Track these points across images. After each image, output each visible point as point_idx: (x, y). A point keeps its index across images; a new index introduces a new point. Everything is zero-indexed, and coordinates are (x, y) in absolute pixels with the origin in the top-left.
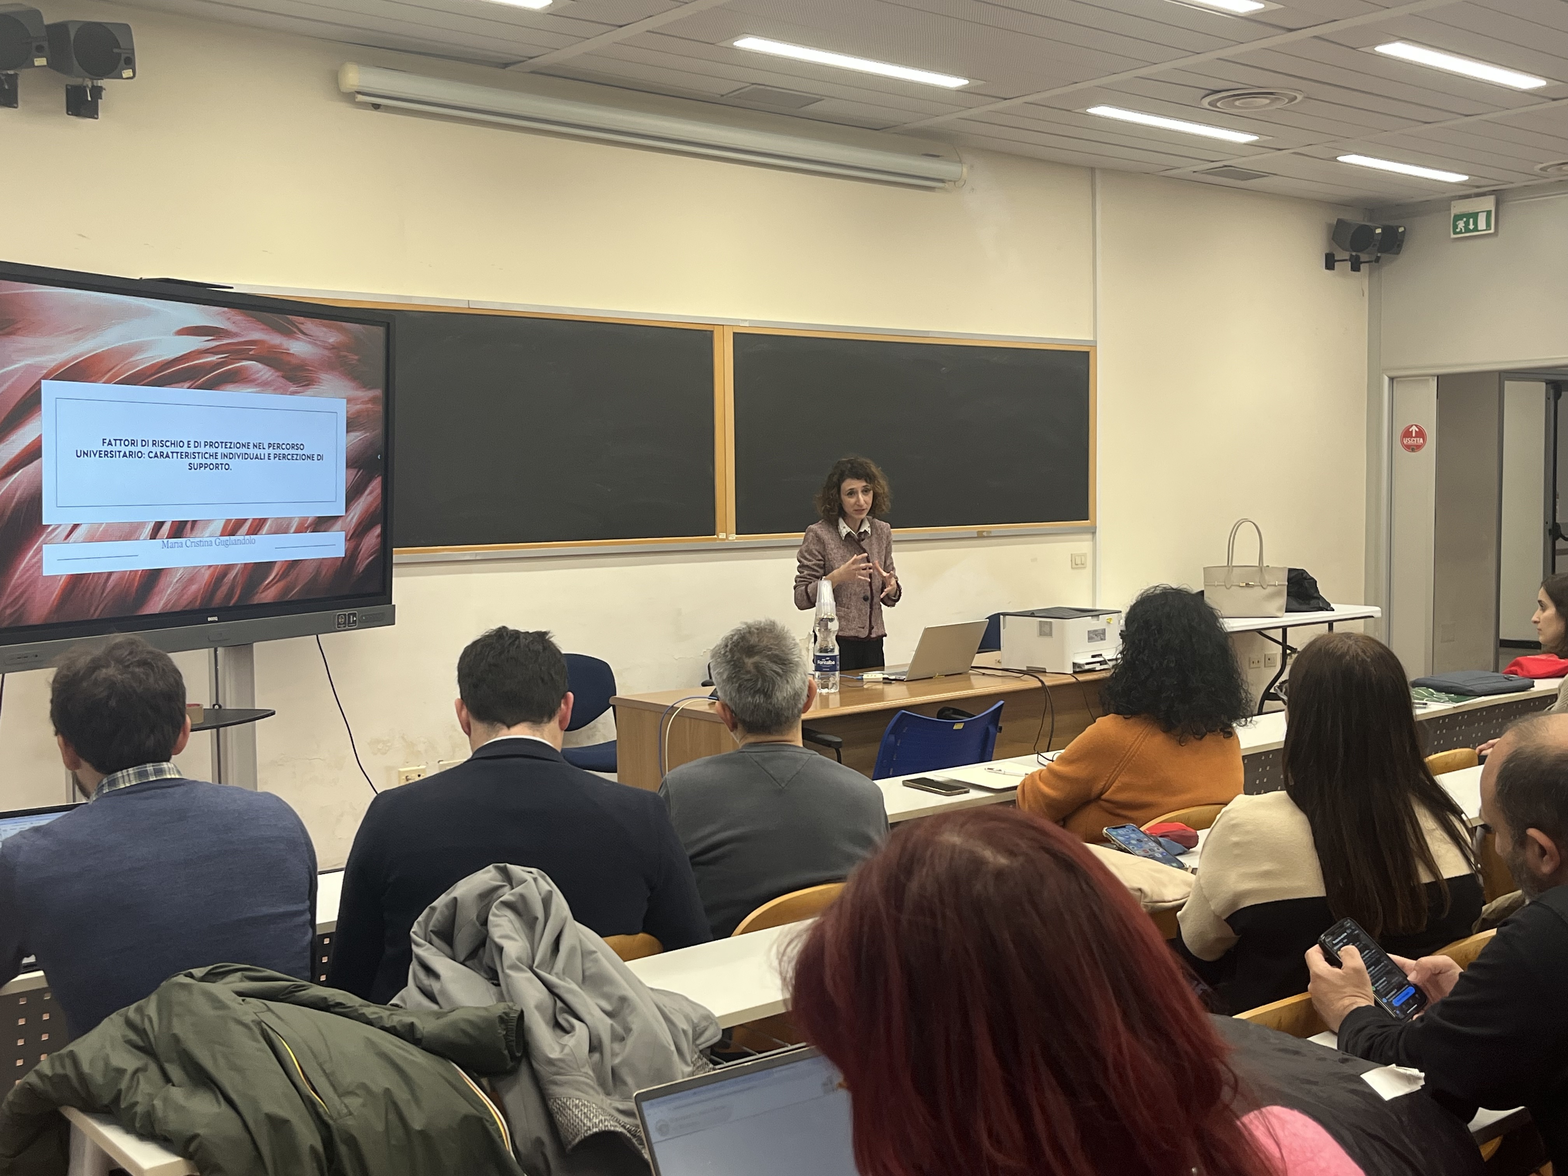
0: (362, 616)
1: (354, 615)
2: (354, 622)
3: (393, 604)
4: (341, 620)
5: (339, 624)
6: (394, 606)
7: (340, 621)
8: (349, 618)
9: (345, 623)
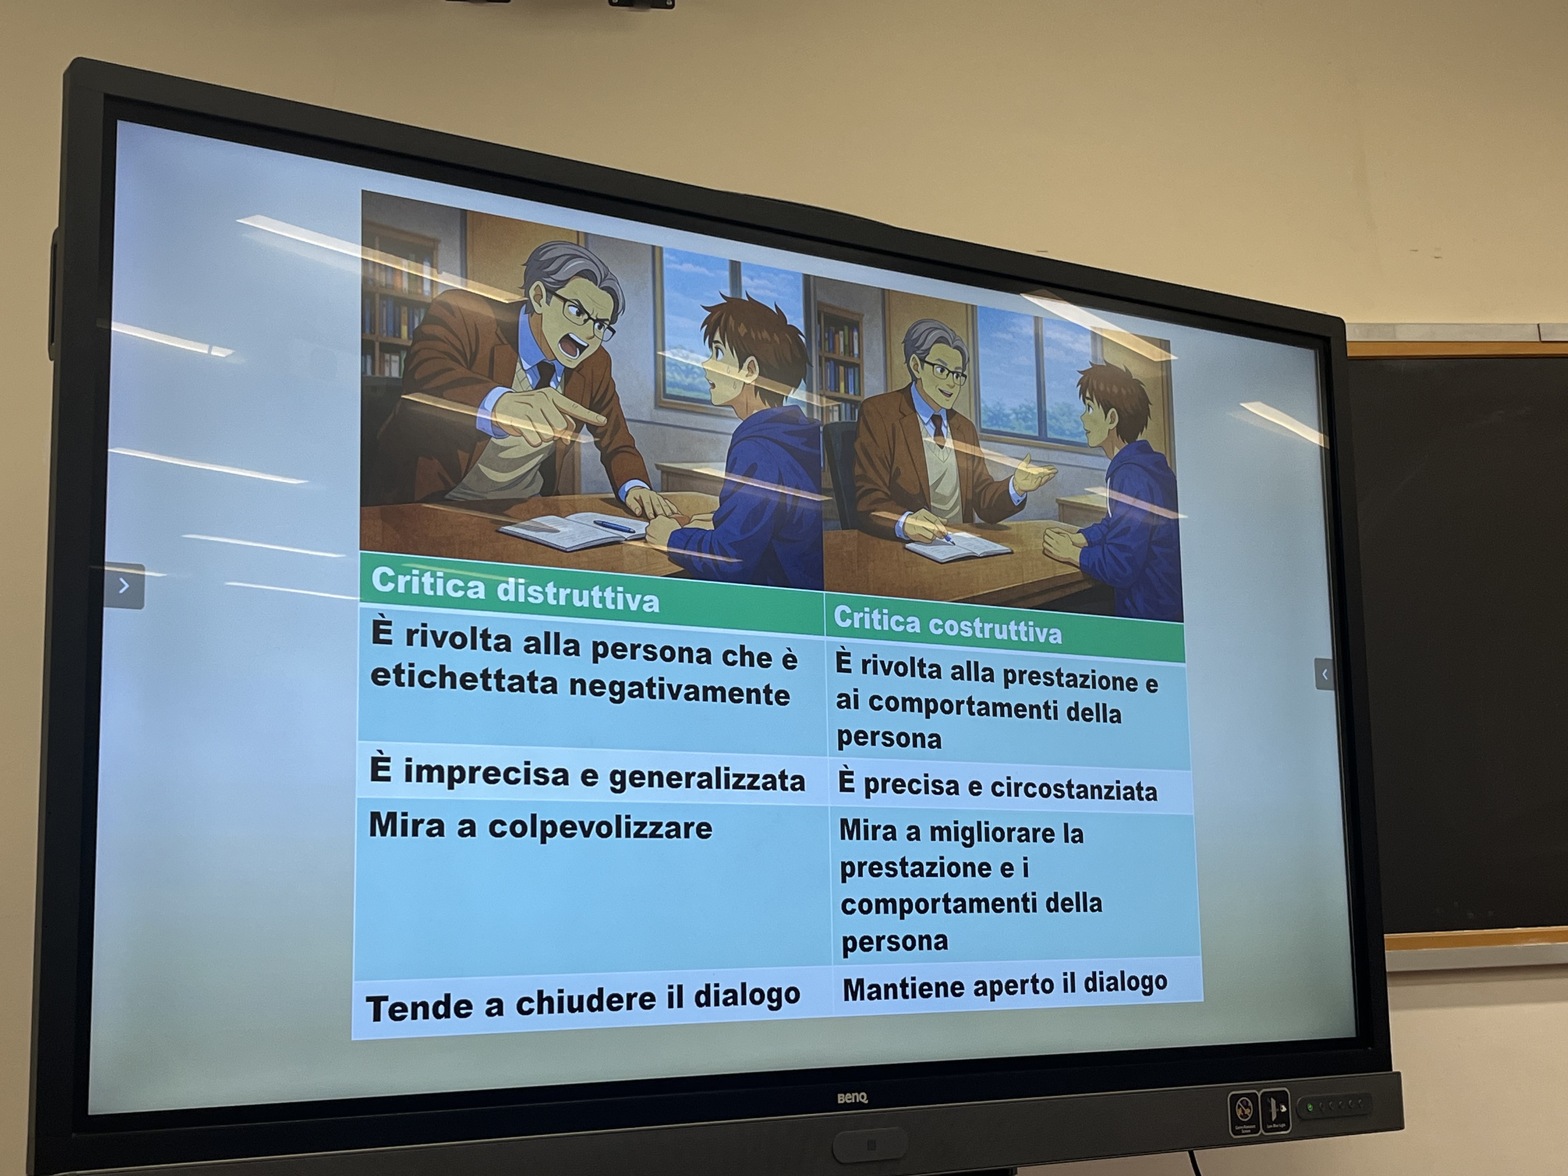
0: (1305, 1102)
1: (1281, 1098)
2: (1283, 1118)
3: (1395, 1069)
4: (1245, 1112)
5: (1236, 1121)
6: (1399, 1074)
7: (1239, 1113)
8: (1267, 1106)
9: (1254, 1120)
